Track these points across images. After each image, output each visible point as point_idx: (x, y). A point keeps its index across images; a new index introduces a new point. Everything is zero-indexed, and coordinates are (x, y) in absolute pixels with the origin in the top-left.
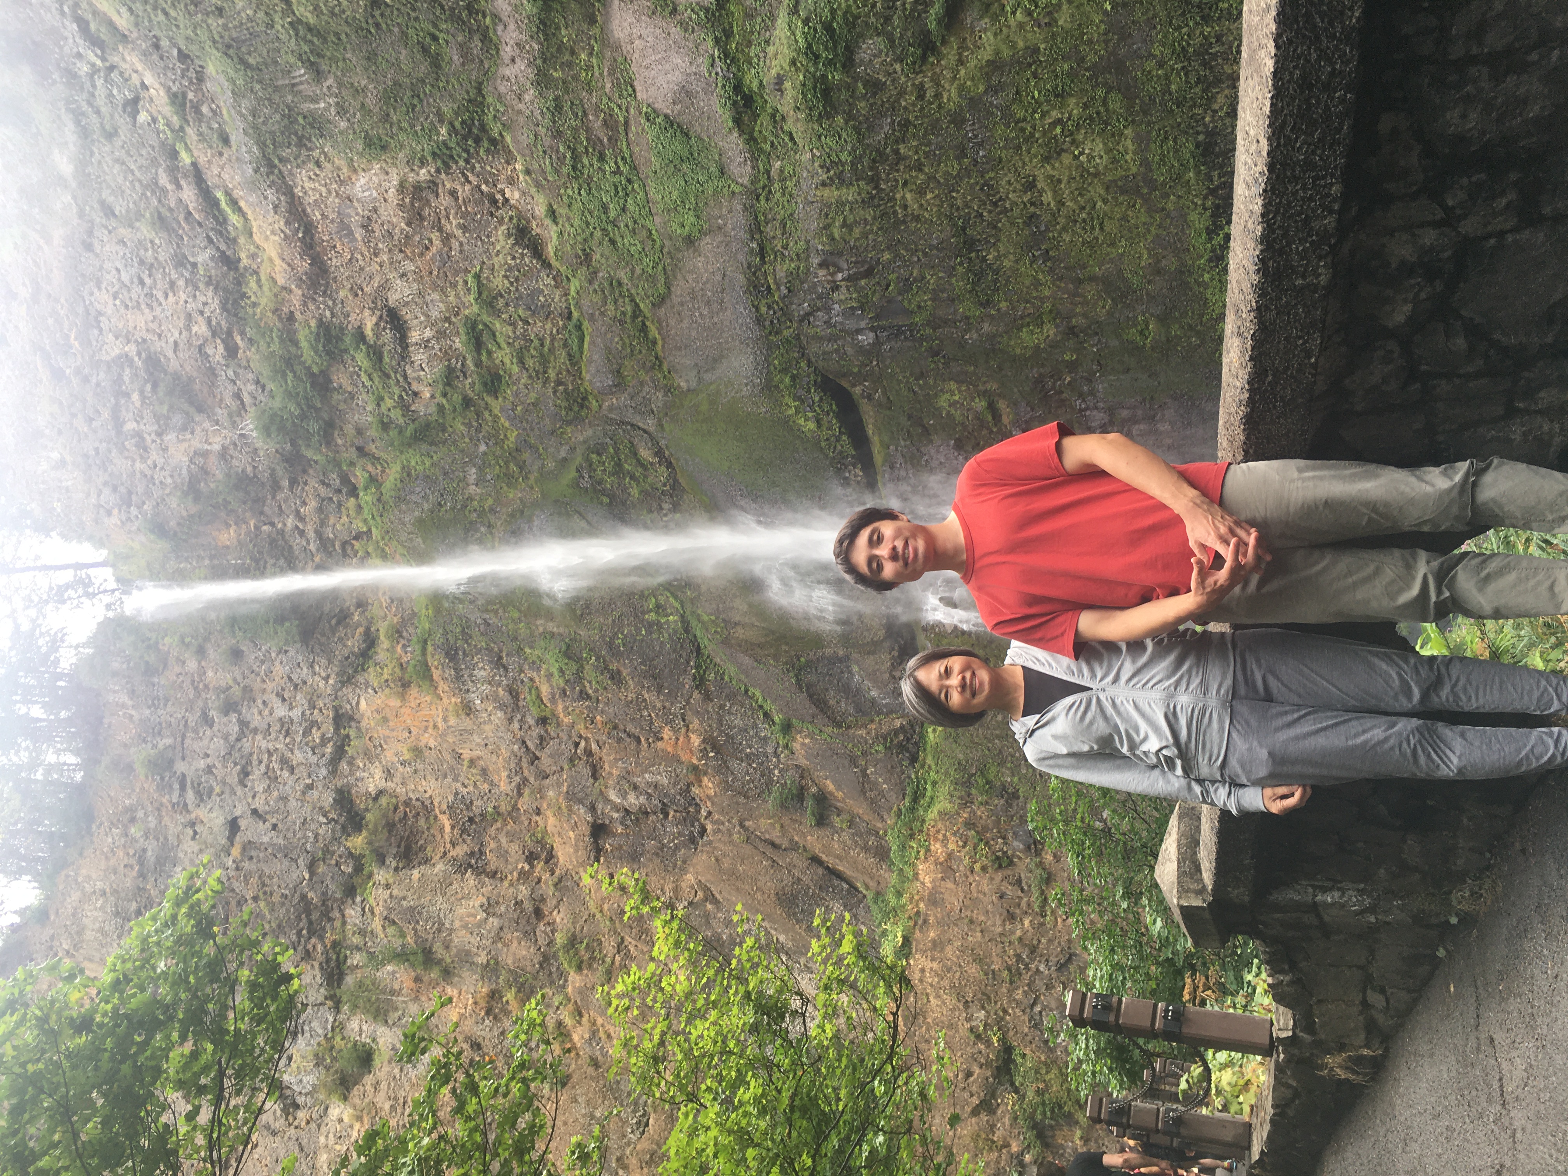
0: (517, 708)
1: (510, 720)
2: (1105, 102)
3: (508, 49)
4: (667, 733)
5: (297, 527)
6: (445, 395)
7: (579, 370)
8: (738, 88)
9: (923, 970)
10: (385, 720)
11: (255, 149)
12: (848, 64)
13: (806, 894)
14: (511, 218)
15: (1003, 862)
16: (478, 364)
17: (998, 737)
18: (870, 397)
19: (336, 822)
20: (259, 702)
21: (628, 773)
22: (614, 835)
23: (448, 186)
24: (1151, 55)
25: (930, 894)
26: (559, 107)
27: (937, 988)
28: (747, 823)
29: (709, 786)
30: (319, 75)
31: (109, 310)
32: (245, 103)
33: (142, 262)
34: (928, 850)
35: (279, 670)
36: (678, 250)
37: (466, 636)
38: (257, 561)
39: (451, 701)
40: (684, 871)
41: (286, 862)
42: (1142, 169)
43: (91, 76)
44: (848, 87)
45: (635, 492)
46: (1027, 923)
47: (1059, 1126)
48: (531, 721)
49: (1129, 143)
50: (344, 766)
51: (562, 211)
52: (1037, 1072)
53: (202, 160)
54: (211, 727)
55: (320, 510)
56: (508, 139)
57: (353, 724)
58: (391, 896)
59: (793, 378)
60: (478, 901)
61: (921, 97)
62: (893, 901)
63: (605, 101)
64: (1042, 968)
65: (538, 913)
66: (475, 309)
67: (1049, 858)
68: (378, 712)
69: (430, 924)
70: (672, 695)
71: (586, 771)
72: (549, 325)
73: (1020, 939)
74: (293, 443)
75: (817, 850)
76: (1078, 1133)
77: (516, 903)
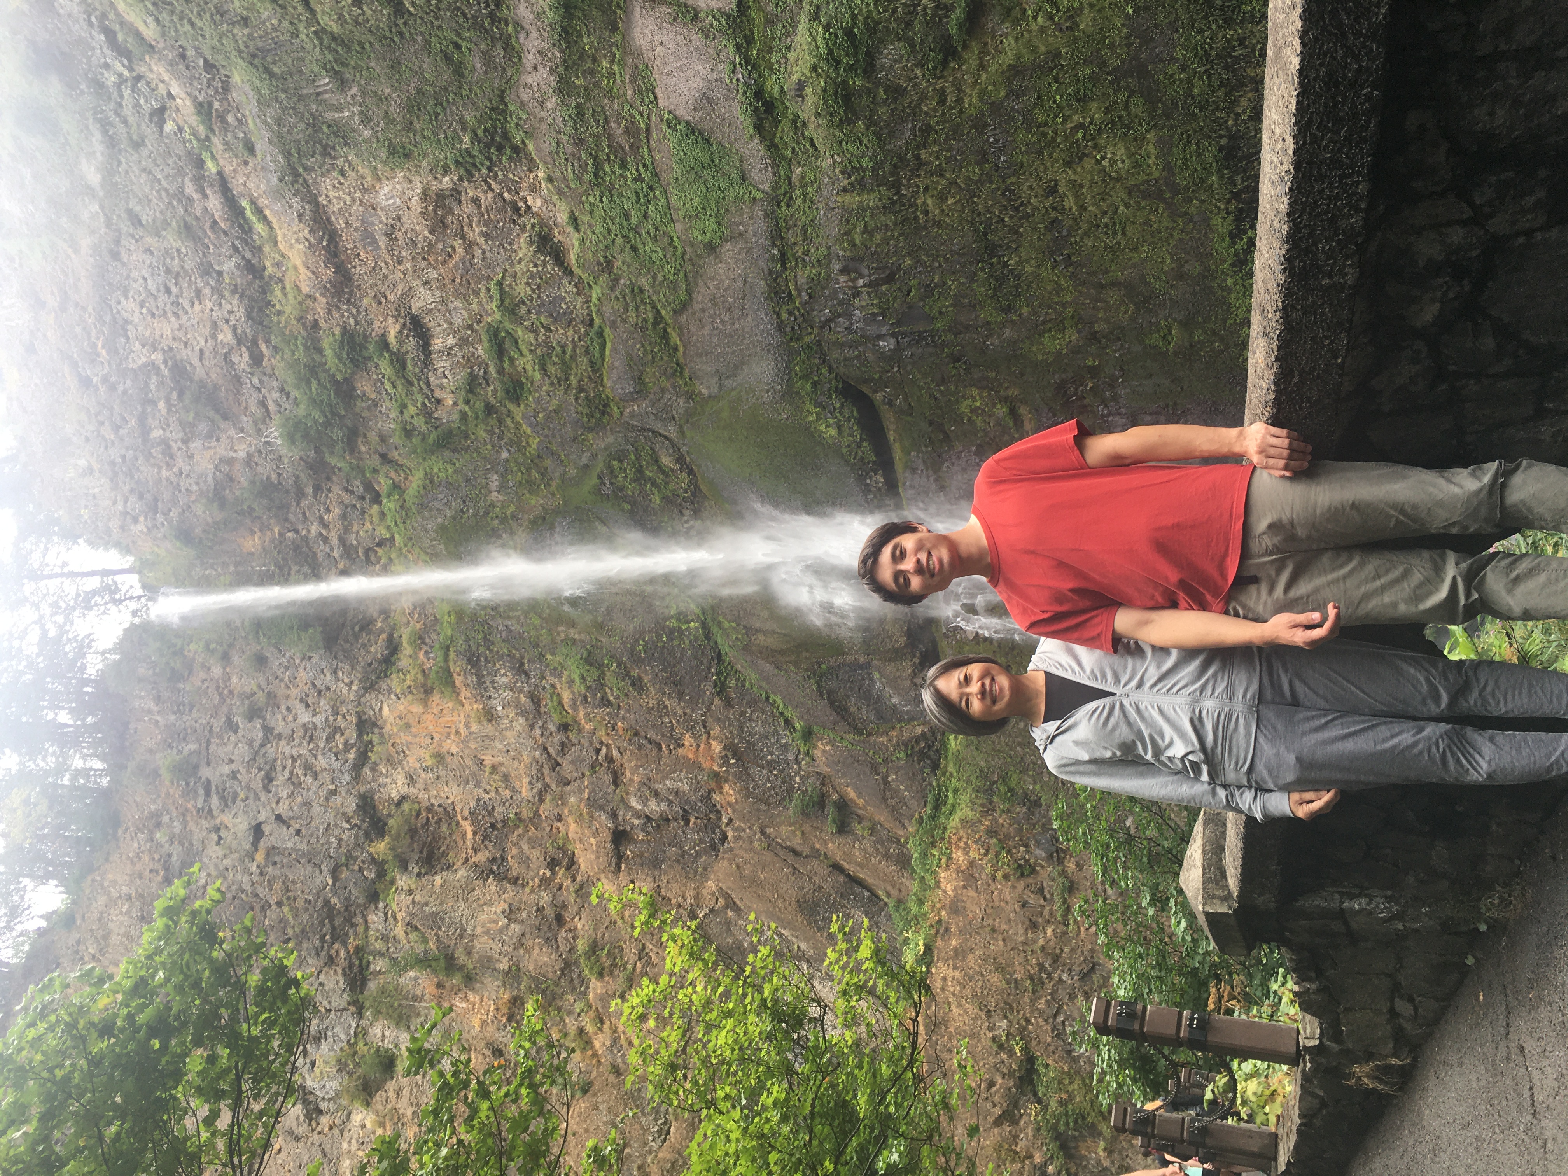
0: (538, 714)
1: (532, 727)
2: (1127, 107)
3: (530, 57)
4: (688, 740)
5: (321, 534)
6: (467, 402)
7: (601, 377)
8: (759, 94)
9: (944, 979)
10: (408, 726)
11: (280, 158)
12: (870, 70)
13: (827, 901)
14: (533, 226)
15: (1025, 870)
16: (501, 371)
17: (1019, 744)
18: (891, 404)
19: (359, 828)
20: (283, 707)
21: (649, 779)
22: (636, 842)
23: (471, 194)
24: (1173, 59)
25: (952, 902)
26: (580, 115)
27: (959, 997)
28: (768, 831)
29: (730, 792)
30: (343, 84)
31: (136, 319)
32: (270, 113)
33: (168, 271)
34: (950, 858)
35: (303, 676)
36: (700, 256)
37: (488, 643)
38: (281, 568)
39: (473, 707)
40: (705, 877)
41: (310, 868)
42: (1165, 174)
43: (119, 86)
44: (869, 92)
45: (656, 499)
46: (1049, 932)
47: (1083, 1138)
48: (552, 728)
49: (1151, 147)
50: (367, 772)
51: (584, 218)
52: (1060, 1083)
53: (228, 169)
54: (236, 732)
55: (344, 517)
56: (531, 147)
57: (376, 730)
58: (414, 902)
59: (815, 384)
60: (500, 907)
61: (942, 102)
62: (915, 909)
63: (626, 108)
64: (1065, 977)
65: (560, 919)
66: (498, 316)
67: (1071, 866)
68: (401, 718)
69: (452, 930)
70: (693, 702)
71: (607, 778)
72: (570, 333)
73: (1043, 948)
74: (317, 450)
75: (838, 857)
76: (1102, 1144)
77: (538, 910)
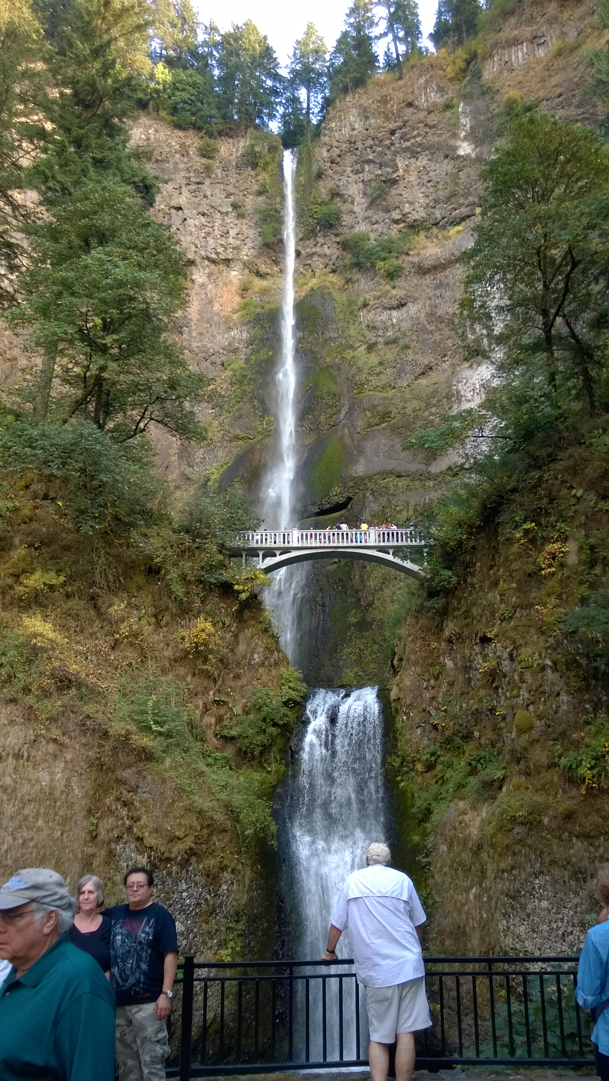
0: (229, 351)
5: (318, 243)
6: (368, 326)
14: (437, 363)
35: (251, 233)
37: (262, 329)
39: (234, 318)
54: (226, 198)
57: (225, 268)
66: (402, 344)
68: (230, 281)
72: (392, 378)
